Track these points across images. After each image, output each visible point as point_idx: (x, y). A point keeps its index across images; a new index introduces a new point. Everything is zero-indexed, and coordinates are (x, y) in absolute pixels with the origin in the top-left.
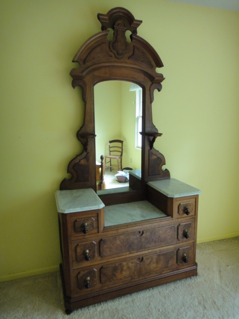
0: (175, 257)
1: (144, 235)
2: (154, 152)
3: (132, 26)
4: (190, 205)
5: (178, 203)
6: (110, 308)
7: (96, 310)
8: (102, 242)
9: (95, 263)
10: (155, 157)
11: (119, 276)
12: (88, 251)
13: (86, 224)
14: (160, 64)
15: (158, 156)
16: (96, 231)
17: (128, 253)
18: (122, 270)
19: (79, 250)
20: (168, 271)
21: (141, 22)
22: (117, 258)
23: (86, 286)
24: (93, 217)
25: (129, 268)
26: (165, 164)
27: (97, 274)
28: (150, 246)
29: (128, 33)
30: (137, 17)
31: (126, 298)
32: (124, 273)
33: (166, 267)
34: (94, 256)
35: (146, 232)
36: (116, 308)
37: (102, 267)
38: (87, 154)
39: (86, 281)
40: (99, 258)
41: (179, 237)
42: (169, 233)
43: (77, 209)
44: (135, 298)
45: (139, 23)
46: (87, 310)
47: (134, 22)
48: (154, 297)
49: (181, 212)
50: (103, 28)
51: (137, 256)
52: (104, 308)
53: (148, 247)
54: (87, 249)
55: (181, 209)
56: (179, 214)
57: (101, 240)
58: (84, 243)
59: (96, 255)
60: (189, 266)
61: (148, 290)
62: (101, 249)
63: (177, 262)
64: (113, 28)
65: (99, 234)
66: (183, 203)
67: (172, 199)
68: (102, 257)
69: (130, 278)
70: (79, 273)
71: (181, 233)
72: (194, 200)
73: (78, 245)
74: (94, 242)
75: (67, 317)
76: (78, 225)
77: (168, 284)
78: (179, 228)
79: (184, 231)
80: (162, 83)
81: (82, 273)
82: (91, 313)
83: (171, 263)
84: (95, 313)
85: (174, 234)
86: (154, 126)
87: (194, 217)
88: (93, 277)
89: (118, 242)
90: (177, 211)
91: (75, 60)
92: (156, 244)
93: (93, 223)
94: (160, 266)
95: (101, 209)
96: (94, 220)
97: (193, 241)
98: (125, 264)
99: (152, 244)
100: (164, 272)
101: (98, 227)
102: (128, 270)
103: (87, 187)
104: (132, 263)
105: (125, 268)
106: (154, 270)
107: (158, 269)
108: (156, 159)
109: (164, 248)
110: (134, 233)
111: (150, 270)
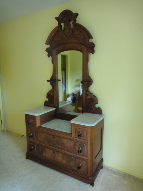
1: (55, 138)
2: (89, 94)
8: (37, 132)
9: (35, 142)
10: (89, 97)
11: (44, 154)
13: (31, 121)
15: (92, 97)
18: (45, 152)
20: (70, 169)
26: (98, 103)
32: (46, 154)
33: (68, 165)
35: (57, 137)
37: (38, 145)
42: (70, 144)
45: (76, 15)
54: (31, 133)
55: (77, 132)
56: (76, 135)
60: (84, 174)
61: (59, 172)
62: (37, 136)
63: (75, 166)
66: (79, 129)
68: (37, 140)
70: (29, 143)
74: (34, 131)
75: (25, 159)
77: (71, 177)
78: (76, 144)
83: (71, 164)
85: (73, 146)
86: (90, 77)
87: (87, 141)
88: (34, 148)
89: (43, 136)
90: (75, 132)
91: (47, 43)
92: (62, 147)
93: (33, 122)
94: (64, 162)
95: (36, 116)
96: (34, 121)
97: (87, 159)
98: (47, 149)
99: (60, 146)
100: (68, 168)
101: (35, 125)
102: (48, 154)
103: (53, 107)
104: (50, 151)
105: (47, 152)
106: (61, 162)
107: (63, 163)
108: (90, 99)
109: (67, 152)
110: (51, 135)
111: (59, 161)
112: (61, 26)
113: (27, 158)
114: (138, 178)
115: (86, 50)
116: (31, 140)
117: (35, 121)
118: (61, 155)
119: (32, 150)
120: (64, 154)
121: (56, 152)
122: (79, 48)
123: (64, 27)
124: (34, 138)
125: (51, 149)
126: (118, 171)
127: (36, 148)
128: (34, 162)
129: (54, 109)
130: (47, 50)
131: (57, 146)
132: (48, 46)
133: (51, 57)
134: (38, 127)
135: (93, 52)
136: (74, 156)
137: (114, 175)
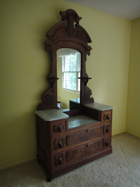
0: (102, 143)
1: (88, 132)
2: (86, 88)
3: (77, 20)
4: (109, 115)
5: (104, 114)
6: (72, 175)
7: (65, 177)
8: (68, 137)
9: (64, 150)
11: (76, 156)
12: (61, 143)
14: (90, 41)
15: (89, 90)
16: (65, 131)
17: (80, 142)
18: (77, 152)
19: (56, 142)
20: (99, 151)
21: (81, 18)
22: (75, 146)
23: (60, 164)
24: (63, 123)
25: (81, 151)
26: (92, 95)
27: (65, 156)
28: (91, 138)
29: (75, 23)
30: (79, 16)
31: (79, 169)
32: (79, 154)
33: (98, 149)
34: (64, 146)
36: (75, 174)
37: (68, 152)
38: (53, 89)
39: (59, 161)
40: (66, 147)
41: (104, 132)
43: (56, 118)
44: (84, 168)
45: (80, 18)
46: (60, 178)
47: (78, 18)
48: (94, 166)
49: (105, 118)
50: (63, 20)
51: (84, 144)
52: (69, 175)
54: (60, 142)
55: (105, 117)
56: (104, 120)
57: (67, 136)
58: (58, 138)
59: (65, 145)
62: (67, 141)
63: (103, 146)
64: (68, 20)
65: (67, 132)
66: (106, 114)
67: (101, 112)
68: (67, 146)
69: (81, 157)
70: (56, 156)
71: (105, 130)
72: (110, 112)
73: (56, 139)
74: (64, 137)
76: (56, 128)
78: (104, 127)
79: (106, 129)
80: (91, 51)
81: (57, 156)
82: (63, 179)
83: (100, 147)
84: (65, 179)
86: (87, 74)
90: (103, 118)
93: (63, 126)
101: (66, 129)
105: (79, 151)
108: (88, 92)
115: (84, 51)
116: (59, 151)
135: (89, 54)
136: (102, 138)
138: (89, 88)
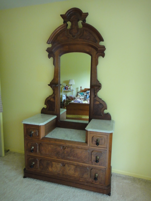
1: (66, 149)
2: (98, 99)
3: (82, 17)
5: (92, 135)
6: (42, 185)
7: (36, 182)
8: (41, 145)
9: (37, 156)
10: (98, 103)
11: (50, 169)
13: (33, 132)
14: (102, 39)
15: (101, 102)
17: (56, 157)
18: (52, 166)
20: (84, 181)
21: (88, 14)
22: (49, 158)
24: (37, 129)
26: (106, 109)
28: (70, 158)
32: (53, 169)
33: (82, 178)
35: (68, 148)
36: (44, 187)
37: (41, 160)
38: (54, 96)
40: (39, 154)
41: (92, 160)
42: (84, 154)
45: (86, 15)
50: (65, 22)
51: (61, 161)
52: (39, 184)
53: (69, 159)
54: (33, 146)
55: (95, 140)
56: (93, 144)
57: (40, 144)
58: (31, 142)
59: (38, 151)
60: (101, 185)
61: (69, 187)
62: (41, 149)
63: (90, 178)
65: (40, 140)
66: (96, 136)
67: (87, 131)
68: (41, 154)
69: (57, 174)
70: (29, 158)
71: (94, 158)
74: (36, 143)
75: (22, 179)
76: (29, 131)
77: (84, 190)
78: (92, 153)
79: (96, 157)
81: (31, 159)
82: (32, 182)
83: (85, 176)
84: (34, 184)
85: (88, 156)
86: (99, 82)
87: (106, 149)
88: (36, 163)
89: (50, 148)
90: (91, 140)
91: (48, 43)
92: (74, 159)
93: (36, 133)
94: (77, 174)
95: (40, 126)
96: (37, 131)
97: (105, 167)
98: (54, 163)
99: (72, 158)
100: (81, 180)
101: (39, 136)
102: (56, 168)
103: (54, 114)
104: (58, 164)
105: (54, 166)
106: (73, 175)
107: (75, 176)
108: (99, 104)
109: (81, 164)
110: (60, 146)
111: (70, 174)
112: (67, 25)
113: (25, 177)
114: (147, 180)
115: (95, 52)
116: (32, 154)
117: (39, 132)
118: (73, 167)
119: (33, 166)
120: (77, 166)
121: (66, 165)
122: (88, 51)
123: (72, 26)
124: (36, 151)
125: (60, 163)
126: (127, 176)
127: (38, 163)
128: (35, 180)
129: (55, 117)
130: (48, 50)
131: (69, 158)
132: (50, 46)
133: (52, 58)
134: (43, 138)
135: (103, 55)
136: (89, 167)
137: (125, 181)
138: (103, 99)
